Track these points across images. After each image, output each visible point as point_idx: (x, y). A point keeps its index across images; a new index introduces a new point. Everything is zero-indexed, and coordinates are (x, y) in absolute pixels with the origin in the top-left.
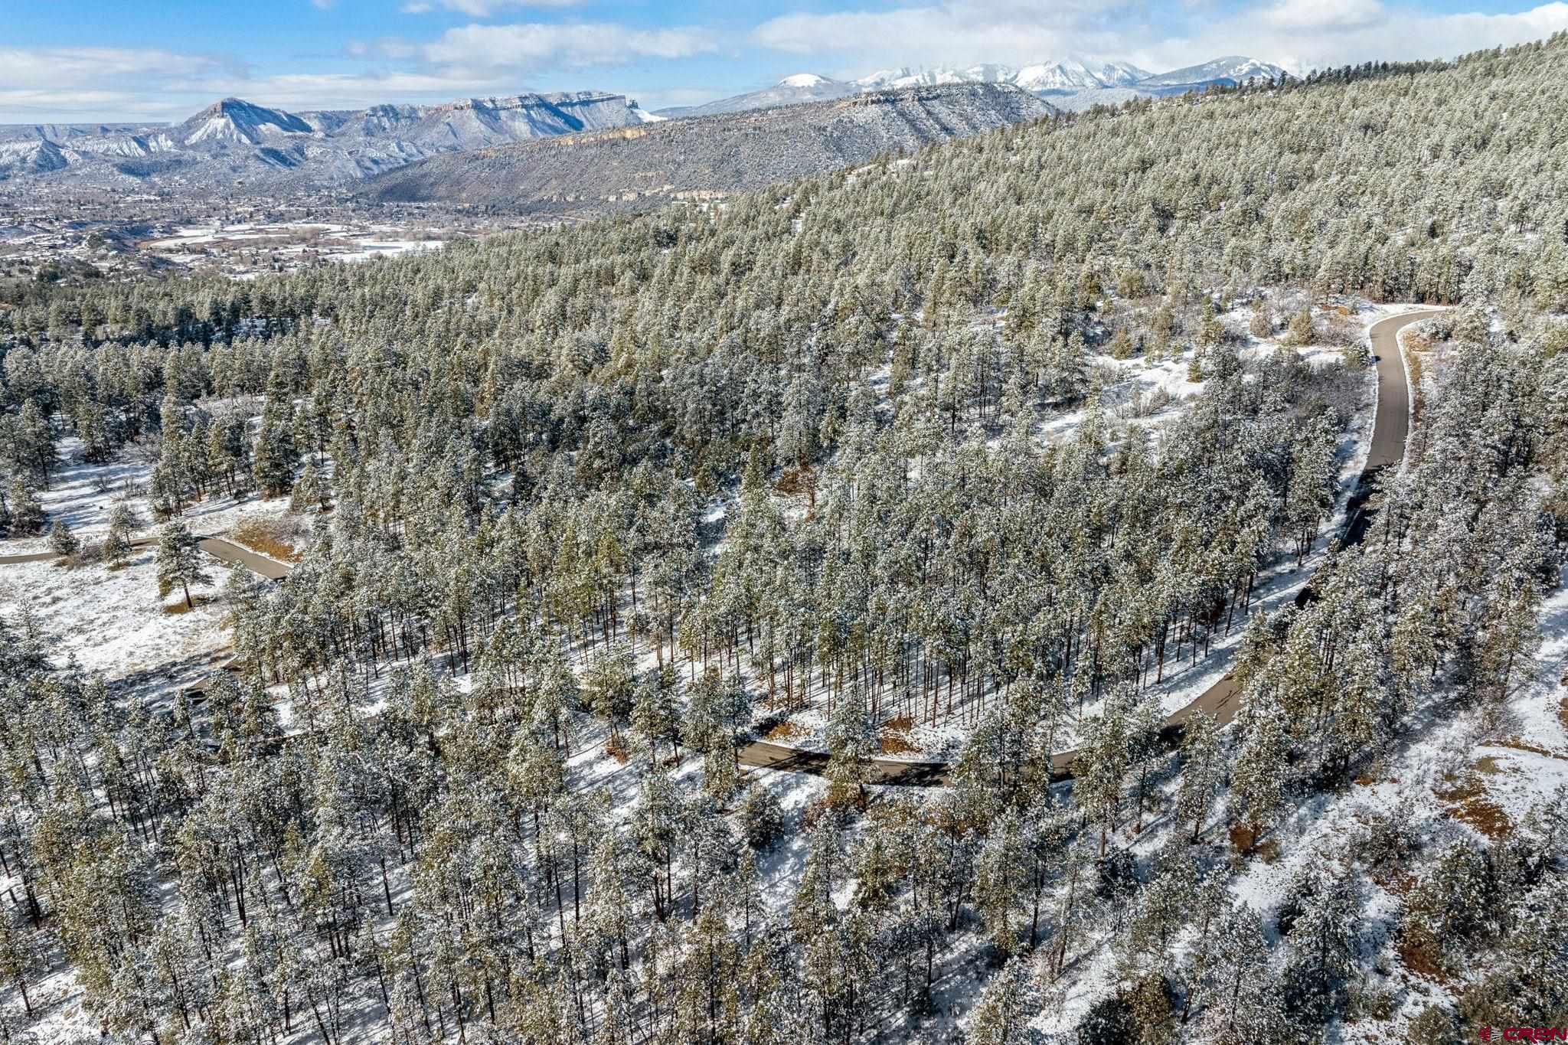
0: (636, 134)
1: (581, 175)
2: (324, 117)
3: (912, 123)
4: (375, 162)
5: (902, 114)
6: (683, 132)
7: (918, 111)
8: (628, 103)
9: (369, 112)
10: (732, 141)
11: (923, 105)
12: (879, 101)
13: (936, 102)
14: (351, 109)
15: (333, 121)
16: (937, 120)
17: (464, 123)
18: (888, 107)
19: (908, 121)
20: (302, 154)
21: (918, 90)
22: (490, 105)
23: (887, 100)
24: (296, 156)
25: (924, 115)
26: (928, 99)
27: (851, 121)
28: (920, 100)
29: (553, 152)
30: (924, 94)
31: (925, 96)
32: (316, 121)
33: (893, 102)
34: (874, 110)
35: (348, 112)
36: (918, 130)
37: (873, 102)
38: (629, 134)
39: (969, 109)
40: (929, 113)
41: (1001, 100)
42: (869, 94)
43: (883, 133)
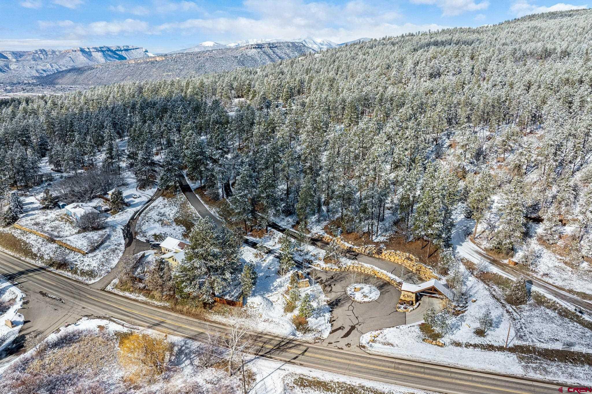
0: (161, 59)
1: (140, 74)
2: (13, 53)
3: (268, 55)
4: (44, 71)
5: (264, 52)
6: (179, 58)
7: (270, 51)
8: (144, 50)
9: (34, 52)
10: (202, 61)
11: (272, 49)
12: (256, 48)
13: (276, 49)
14: (25, 50)
15: (18, 55)
16: (277, 55)
17: (77, 57)
18: (259, 50)
19: (267, 55)
20: (8, 68)
21: (269, 44)
22: (87, 50)
23: (258, 47)
24: (6, 68)
25: (272, 53)
26: (273, 47)
27: (247, 55)
28: (270, 48)
29: (127, 66)
30: (271, 46)
31: (272, 46)
32: (10, 55)
33: (261, 48)
34: (254, 51)
35: (24, 52)
36: (271, 58)
37: (254, 48)
38: (158, 59)
39: (288, 51)
40: (274, 52)
41: (298, 48)
42: (252, 45)
43: (259, 59)
